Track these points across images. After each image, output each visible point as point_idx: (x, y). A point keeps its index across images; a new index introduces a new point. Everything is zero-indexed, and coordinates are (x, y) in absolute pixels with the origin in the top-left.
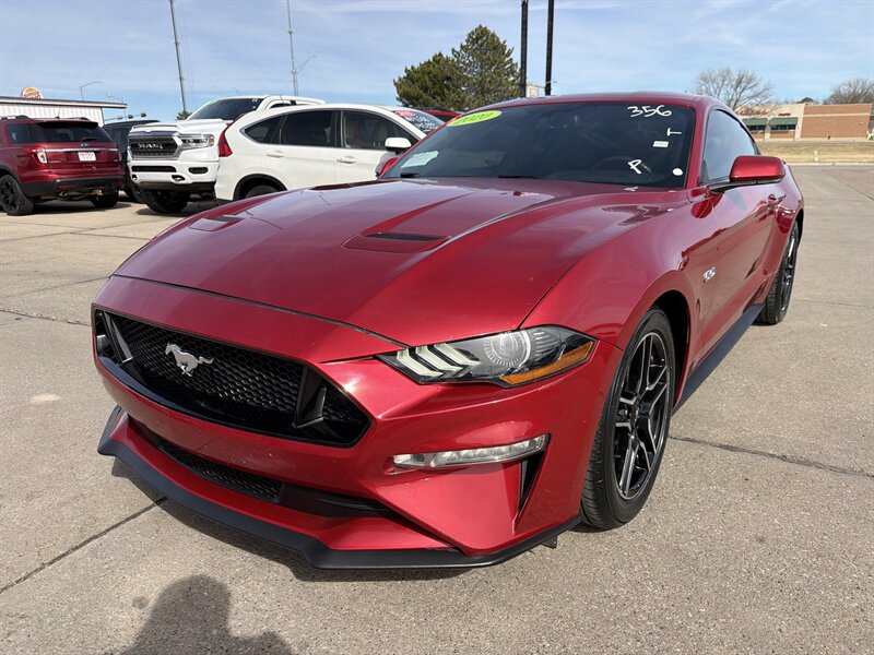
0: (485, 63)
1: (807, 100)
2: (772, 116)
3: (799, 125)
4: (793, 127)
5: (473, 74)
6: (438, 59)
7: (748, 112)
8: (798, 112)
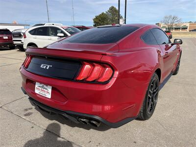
0: (113, 14)
1: (191, 22)
2: (182, 26)
3: (188, 28)
4: (187, 28)
5: (110, 17)
6: (103, 14)
7: (176, 25)
8: (188, 25)
